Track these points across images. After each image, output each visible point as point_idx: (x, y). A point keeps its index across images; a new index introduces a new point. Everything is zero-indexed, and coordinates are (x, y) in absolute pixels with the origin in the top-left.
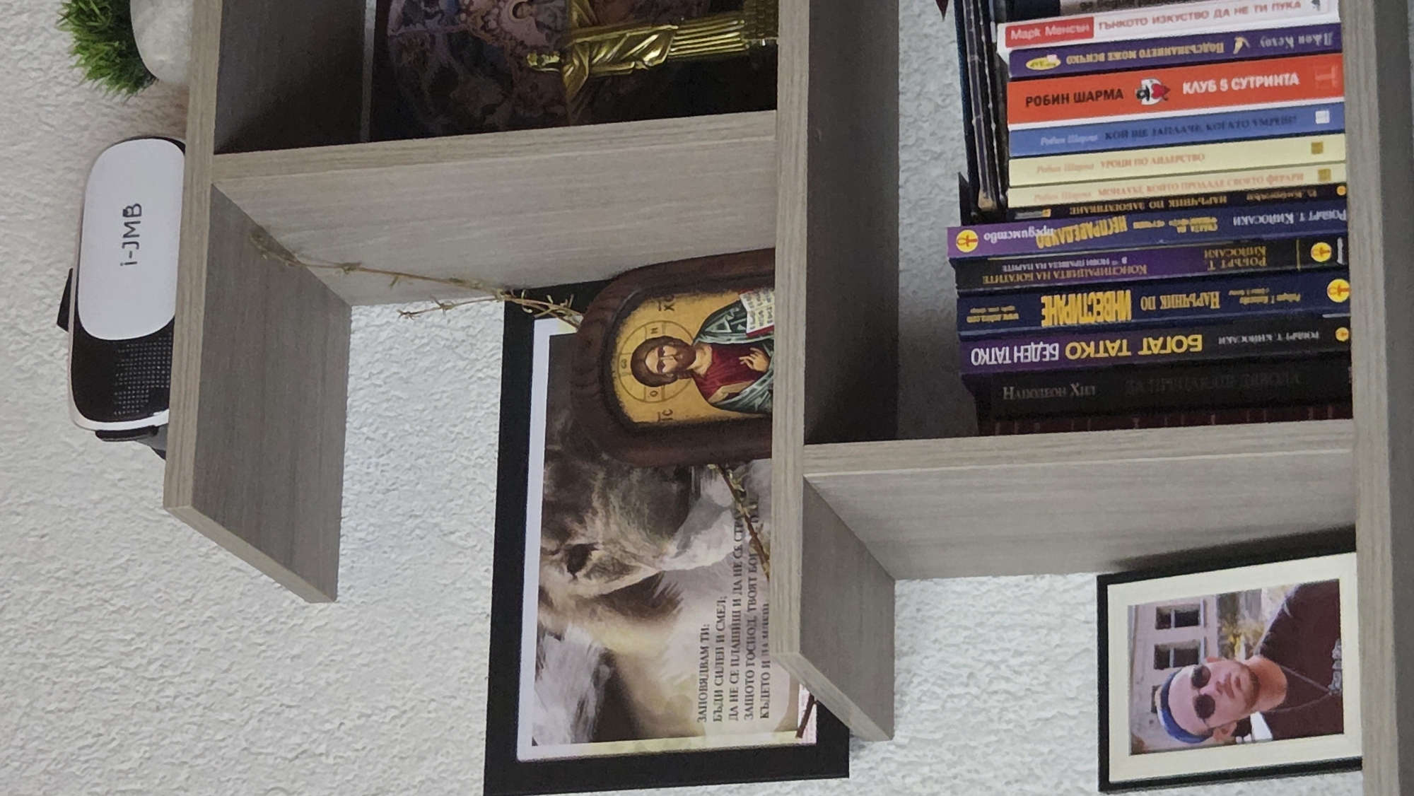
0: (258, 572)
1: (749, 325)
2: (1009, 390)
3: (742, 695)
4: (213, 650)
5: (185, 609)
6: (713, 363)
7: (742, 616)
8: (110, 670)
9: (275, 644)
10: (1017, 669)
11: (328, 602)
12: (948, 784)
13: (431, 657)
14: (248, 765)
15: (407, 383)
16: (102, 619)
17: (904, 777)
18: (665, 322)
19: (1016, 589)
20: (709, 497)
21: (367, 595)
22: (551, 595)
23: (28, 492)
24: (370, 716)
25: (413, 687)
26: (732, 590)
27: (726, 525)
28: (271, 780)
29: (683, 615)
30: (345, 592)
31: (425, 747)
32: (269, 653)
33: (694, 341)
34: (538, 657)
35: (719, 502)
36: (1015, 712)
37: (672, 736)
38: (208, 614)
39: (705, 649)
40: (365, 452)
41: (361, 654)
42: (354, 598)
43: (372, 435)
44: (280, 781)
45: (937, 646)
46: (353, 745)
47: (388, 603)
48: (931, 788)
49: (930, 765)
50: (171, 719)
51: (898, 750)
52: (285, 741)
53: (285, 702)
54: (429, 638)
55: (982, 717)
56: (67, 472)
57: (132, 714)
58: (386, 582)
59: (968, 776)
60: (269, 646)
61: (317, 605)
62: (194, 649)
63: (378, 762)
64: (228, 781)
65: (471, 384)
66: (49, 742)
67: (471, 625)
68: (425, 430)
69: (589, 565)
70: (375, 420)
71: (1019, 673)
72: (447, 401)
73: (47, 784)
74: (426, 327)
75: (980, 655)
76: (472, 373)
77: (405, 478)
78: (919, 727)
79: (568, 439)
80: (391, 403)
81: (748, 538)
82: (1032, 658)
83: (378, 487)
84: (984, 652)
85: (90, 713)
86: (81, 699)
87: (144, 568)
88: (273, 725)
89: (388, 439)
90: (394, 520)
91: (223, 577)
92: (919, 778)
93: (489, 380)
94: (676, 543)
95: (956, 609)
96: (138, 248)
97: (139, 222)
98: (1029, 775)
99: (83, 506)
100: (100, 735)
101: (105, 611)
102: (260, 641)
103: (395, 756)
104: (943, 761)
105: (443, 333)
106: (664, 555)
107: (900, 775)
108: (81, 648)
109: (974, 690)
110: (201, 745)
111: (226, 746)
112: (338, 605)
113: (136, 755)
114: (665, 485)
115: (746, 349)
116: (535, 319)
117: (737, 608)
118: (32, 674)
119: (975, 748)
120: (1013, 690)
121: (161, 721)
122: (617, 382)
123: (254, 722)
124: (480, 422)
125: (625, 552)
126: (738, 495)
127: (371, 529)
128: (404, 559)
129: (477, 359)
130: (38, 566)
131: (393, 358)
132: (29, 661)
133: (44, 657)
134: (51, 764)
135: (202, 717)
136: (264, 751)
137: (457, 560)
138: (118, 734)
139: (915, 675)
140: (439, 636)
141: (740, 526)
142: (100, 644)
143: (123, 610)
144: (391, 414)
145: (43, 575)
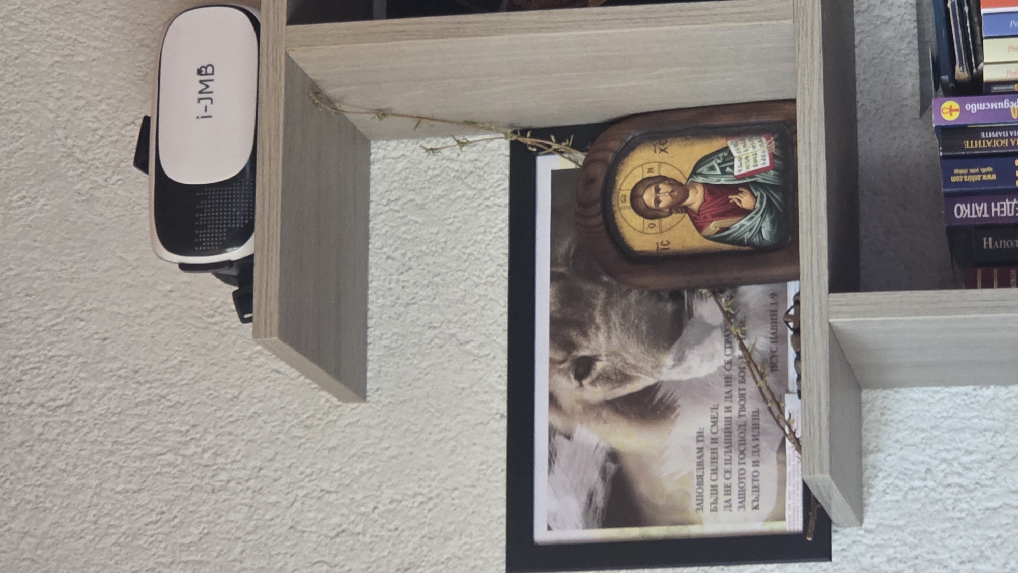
0: (297, 373)
1: (736, 168)
2: (988, 241)
3: (735, 490)
4: (259, 441)
5: (233, 405)
6: (705, 201)
7: (733, 421)
8: (169, 457)
9: (313, 438)
10: (967, 465)
11: (359, 401)
12: (910, 564)
13: (453, 452)
14: (294, 542)
15: (422, 209)
16: (161, 413)
17: (872, 557)
18: (660, 163)
19: (966, 398)
20: (701, 316)
21: (393, 395)
22: (560, 400)
23: (90, 300)
24: (400, 502)
25: (438, 478)
26: (723, 398)
27: (717, 342)
28: (316, 555)
29: (679, 421)
30: (374, 393)
31: (451, 529)
32: (308, 445)
33: (687, 180)
34: (550, 454)
35: (710, 321)
36: (968, 502)
37: (672, 524)
38: (253, 410)
39: (700, 450)
40: (386, 270)
41: (388, 448)
42: (382, 399)
43: (390, 254)
44: (324, 556)
45: (898, 446)
46: (387, 526)
47: (412, 403)
48: (896, 567)
49: (895, 547)
50: (225, 501)
51: (867, 534)
52: (326, 522)
53: (324, 488)
54: (451, 434)
55: (937, 507)
56: (123, 283)
57: (190, 495)
58: (410, 385)
59: (929, 557)
60: (308, 439)
61: (350, 404)
62: (243, 440)
63: (409, 541)
64: (278, 554)
65: (479, 211)
66: (117, 518)
67: (487, 424)
68: (440, 251)
69: (594, 374)
70: (395, 241)
71: (969, 469)
72: (459, 225)
73: (117, 555)
74: (437, 160)
75: (936, 454)
76: (480, 201)
77: (423, 293)
79: (571, 262)
80: (408, 227)
81: (738, 352)
82: (980, 456)
83: (399, 301)
84: (941, 451)
85: (154, 494)
86: (144, 482)
87: (195, 369)
88: (314, 508)
89: (406, 259)
90: (416, 330)
91: (265, 378)
92: (884, 559)
93: (496, 208)
94: (672, 356)
95: (915, 413)
96: (212, 103)
97: (212, 80)
98: (980, 556)
99: (139, 314)
100: (163, 513)
101: (162, 406)
102: (299, 434)
103: (423, 537)
104: (905, 544)
105: (455, 166)
106: (663, 365)
107: (869, 555)
108: (142, 438)
109: (931, 484)
110: (252, 523)
111: (275, 525)
112: (367, 404)
113: (196, 531)
114: (661, 305)
115: (735, 189)
116: (538, 155)
117: (729, 415)
118: (100, 460)
119: (933, 533)
120: (964, 484)
121: (216, 502)
122: (618, 216)
123: (298, 505)
124: (488, 244)
125: (626, 363)
126: (728, 316)
127: (395, 337)
128: (425, 365)
129: (484, 189)
130: (101, 366)
131: (408, 187)
132: (97, 448)
133: (110, 444)
134: (120, 537)
135: (252, 499)
136: (308, 529)
137: (472, 367)
138: (178, 512)
139: (881, 470)
140: (459, 433)
141: (731, 343)
142: (159, 434)
143: (178, 405)
144: (409, 237)
145: (106, 373)
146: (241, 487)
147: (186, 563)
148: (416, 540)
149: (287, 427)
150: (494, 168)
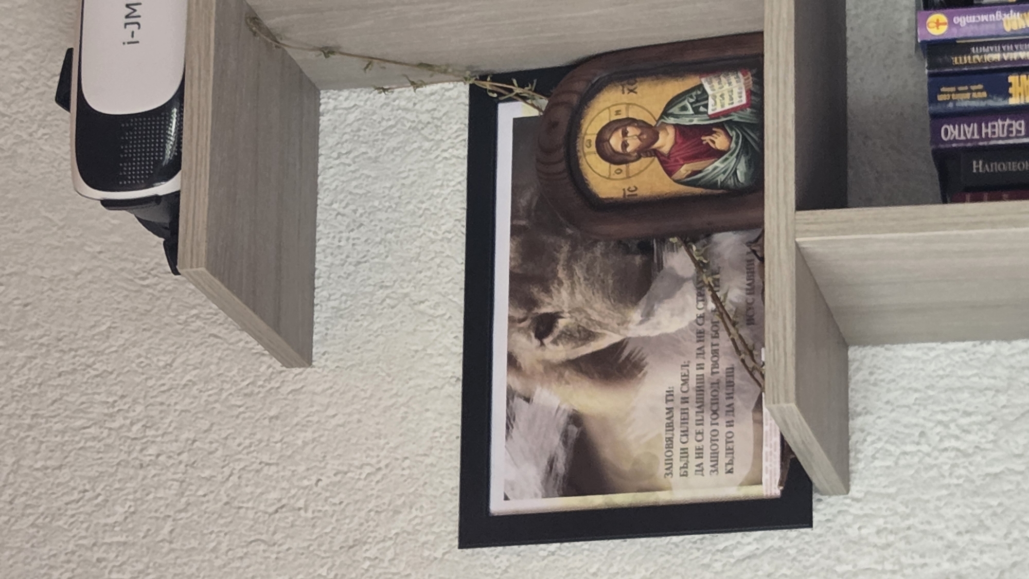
1: (710, 107)
2: (978, 164)
3: (707, 453)
4: (194, 411)
5: (167, 373)
6: (676, 143)
7: (706, 379)
8: (94, 430)
9: (254, 406)
10: (966, 428)
11: (304, 367)
12: (901, 535)
13: (403, 418)
14: (229, 519)
15: (375, 162)
16: (86, 383)
17: (860, 528)
18: (629, 104)
19: (964, 355)
20: (672, 268)
21: (341, 360)
22: (519, 360)
23: (11, 263)
24: (346, 473)
25: (387, 446)
26: (695, 355)
27: (689, 294)
28: (252, 533)
29: (647, 380)
30: (320, 358)
31: (399, 502)
32: (247, 415)
33: (657, 121)
34: (508, 418)
35: (681, 273)
36: (965, 467)
37: (638, 491)
38: (188, 377)
39: (670, 410)
40: (336, 227)
41: (334, 416)
42: (328, 363)
43: (341, 210)
44: (261, 534)
45: (889, 407)
46: (331, 499)
47: (362, 368)
48: (886, 538)
49: (885, 517)
50: (154, 476)
51: (853, 503)
52: (264, 497)
53: (264, 460)
54: (401, 400)
55: (934, 473)
56: (48, 245)
57: (116, 471)
58: (359, 348)
59: (922, 527)
60: (247, 408)
61: (293, 370)
62: (175, 410)
63: (355, 516)
64: (211, 533)
65: (437, 163)
66: (36, 497)
67: (442, 387)
68: (394, 206)
69: (556, 332)
70: (346, 197)
71: (967, 432)
72: (415, 178)
73: (35, 537)
74: (392, 110)
75: (931, 415)
76: (437, 153)
77: (375, 250)
78: (873, 482)
79: (533, 214)
80: (360, 181)
81: (711, 306)
82: (979, 418)
83: (349, 260)
84: (936, 412)
85: (76, 471)
86: (66, 457)
87: (125, 335)
88: (252, 482)
89: (358, 215)
90: (366, 290)
91: (202, 344)
92: (873, 530)
93: (454, 160)
94: (640, 311)
95: (908, 373)
98: (979, 526)
99: (64, 277)
100: (85, 491)
101: (87, 376)
102: (239, 403)
103: (370, 511)
104: (896, 513)
105: (409, 116)
106: (629, 322)
107: (856, 526)
108: (65, 410)
110: (184, 500)
111: (208, 501)
112: (313, 370)
113: (122, 510)
114: (629, 257)
115: (708, 130)
116: (499, 102)
117: (700, 372)
118: (18, 435)
119: (928, 501)
120: (962, 448)
121: (144, 478)
122: (582, 162)
123: (234, 479)
124: (446, 199)
125: (591, 320)
126: (700, 266)
127: (344, 298)
128: (375, 327)
129: (442, 140)
130: (22, 332)
131: (361, 139)
132: (16, 422)
133: (29, 418)
134: (39, 518)
135: (184, 474)
136: (245, 505)
137: (427, 328)
138: (103, 489)
139: (869, 434)
140: (411, 398)
141: (703, 295)
142: (84, 406)
143: (105, 374)
144: (360, 192)
145: (27, 341)
146: (171, 461)
147: (110, 544)
148: (363, 514)
149: (224, 395)
150: (453, 117)
